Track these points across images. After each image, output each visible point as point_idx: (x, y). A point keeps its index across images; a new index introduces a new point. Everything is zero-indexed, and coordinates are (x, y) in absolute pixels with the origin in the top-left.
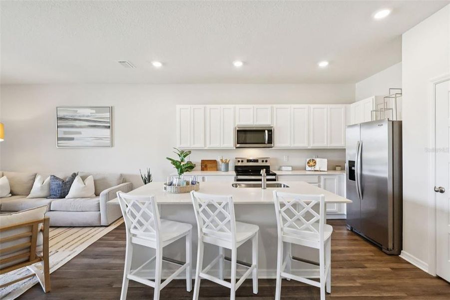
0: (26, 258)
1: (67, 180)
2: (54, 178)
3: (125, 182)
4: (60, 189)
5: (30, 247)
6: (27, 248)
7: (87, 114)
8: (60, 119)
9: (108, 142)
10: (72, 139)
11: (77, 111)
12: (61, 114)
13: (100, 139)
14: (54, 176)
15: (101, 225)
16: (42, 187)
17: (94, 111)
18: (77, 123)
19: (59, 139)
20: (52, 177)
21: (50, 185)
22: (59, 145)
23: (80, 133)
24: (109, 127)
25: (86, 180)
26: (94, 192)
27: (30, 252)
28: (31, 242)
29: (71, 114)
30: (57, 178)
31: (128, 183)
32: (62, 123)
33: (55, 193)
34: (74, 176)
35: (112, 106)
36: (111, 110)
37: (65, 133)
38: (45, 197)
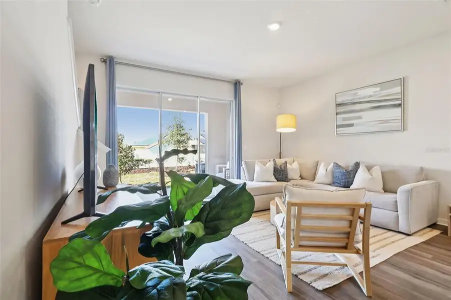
0: (343, 244)
1: (350, 169)
2: (337, 165)
3: (427, 180)
4: (343, 177)
5: (349, 233)
6: (345, 233)
7: (368, 95)
8: (339, 105)
9: (399, 125)
10: (352, 125)
11: (357, 93)
12: (339, 100)
13: (387, 121)
14: (337, 164)
15: (399, 230)
16: (326, 174)
17: (378, 89)
18: (357, 107)
19: (338, 126)
20: (335, 165)
21: (333, 173)
22: (338, 133)
23: (360, 118)
24: (400, 105)
25: (371, 170)
26: (382, 187)
27: (348, 238)
28: (350, 227)
29: (350, 98)
30: (340, 166)
31: (434, 181)
32: (340, 109)
33: (338, 182)
34: (357, 165)
35: (404, 76)
36: (403, 82)
37: (344, 119)
38: (329, 185)
